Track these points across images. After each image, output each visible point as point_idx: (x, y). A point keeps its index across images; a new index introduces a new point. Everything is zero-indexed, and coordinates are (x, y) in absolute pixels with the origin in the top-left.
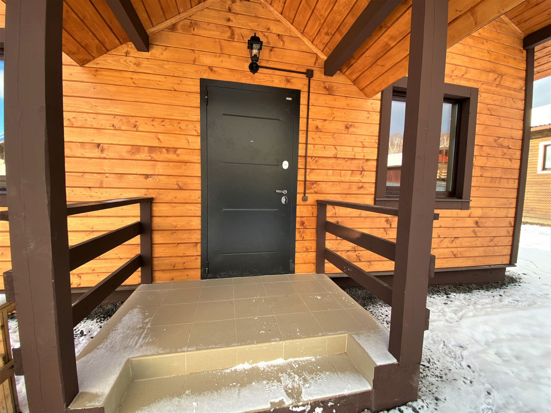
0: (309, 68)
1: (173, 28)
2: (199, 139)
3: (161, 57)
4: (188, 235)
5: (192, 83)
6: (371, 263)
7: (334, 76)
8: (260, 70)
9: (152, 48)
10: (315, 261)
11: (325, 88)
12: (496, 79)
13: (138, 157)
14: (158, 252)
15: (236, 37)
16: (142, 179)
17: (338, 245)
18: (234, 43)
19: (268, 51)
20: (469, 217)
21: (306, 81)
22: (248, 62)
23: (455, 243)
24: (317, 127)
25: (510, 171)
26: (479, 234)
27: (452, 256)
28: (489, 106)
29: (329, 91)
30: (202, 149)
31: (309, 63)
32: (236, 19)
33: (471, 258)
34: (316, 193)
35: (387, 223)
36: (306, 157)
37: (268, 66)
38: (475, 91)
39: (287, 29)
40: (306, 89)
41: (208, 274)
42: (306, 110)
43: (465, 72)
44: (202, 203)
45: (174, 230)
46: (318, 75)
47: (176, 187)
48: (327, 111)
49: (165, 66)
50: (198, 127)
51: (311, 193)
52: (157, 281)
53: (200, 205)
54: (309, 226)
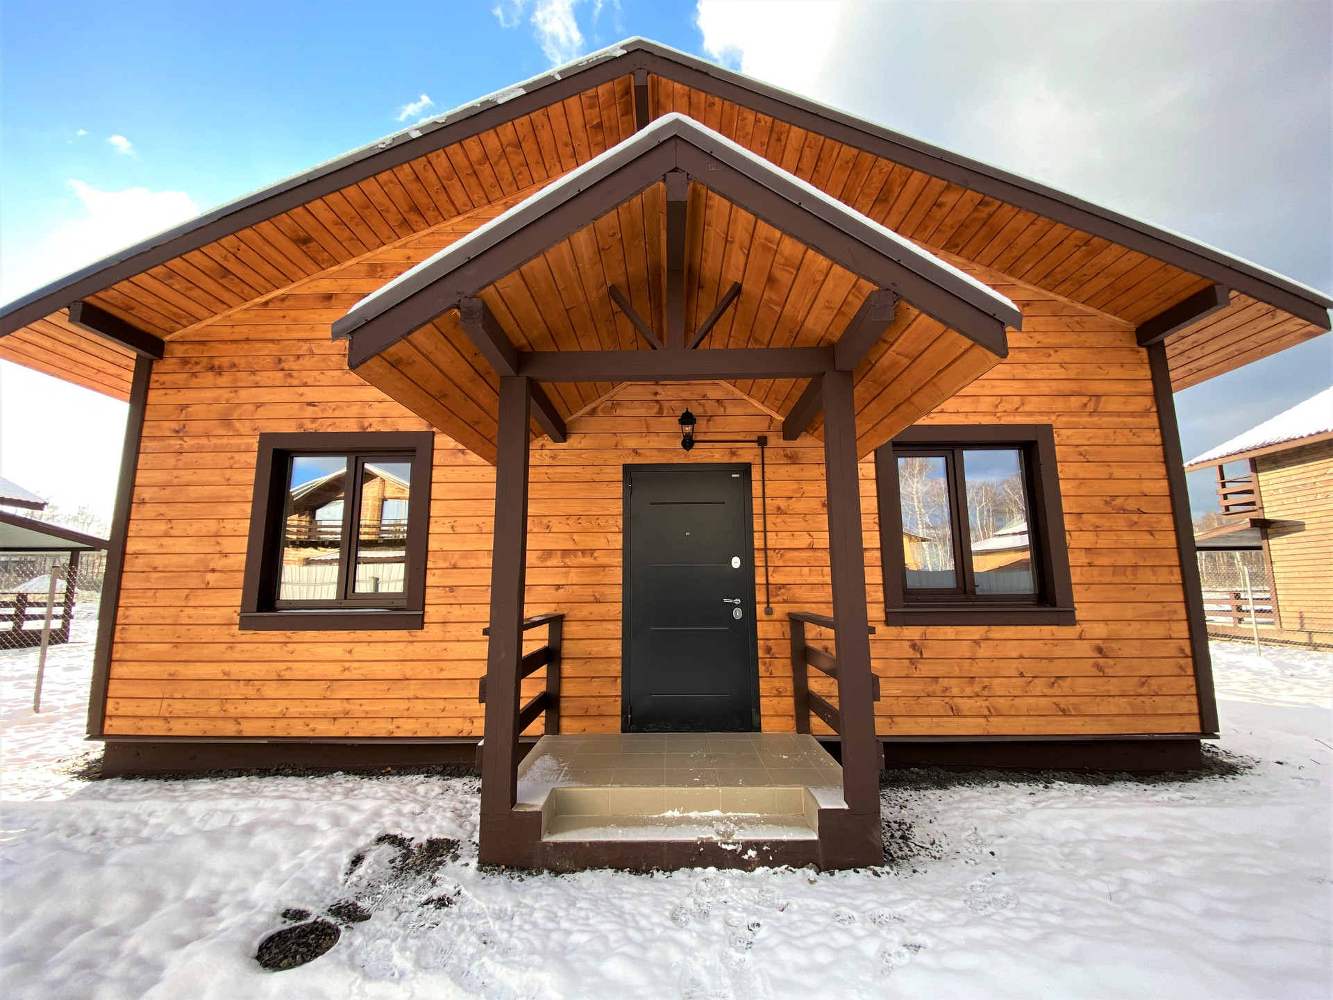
0: (761, 434)
1: (593, 413)
2: (620, 537)
3: (580, 446)
4: (604, 666)
5: (614, 471)
6: (894, 720)
7: (798, 440)
8: (696, 445)
9: (570, 437)
10: (793, 713)
11: (786, 456)
12: (1086, 405)
13: (549, 563)
14: (568, 689)
15: (665, 412)
16: (552, 590)
17: (830, 687)
18: (662, 419)
19: (705, 422)
20: (1080, 638)
21: (759, 451)
22: (679, 438)
23: (1060, 687)
24: (779, 508)
25: (1154, 554)
26: (1109, 671)
27: (1056, 711)
28: (1081, 449)
29: (793, 459)
30: (624, 549)
31: (761, 426)
32: (664, 391)
33: (1101, 718)
34: (785, 602)
35: (914, 649)
36: (765, 549)
37: (706, 439)
38: (1048, 429)
39: (728, 392)
40: (759, 460)
41: (631, 724)
42: (761, 487)
43: (1019, 404)
44: (624, 620)
45: (588, 659)
46: (775, 441)
47: (592, 599)
48: (793, 486)
49: (584, 456)
50: (620, 522)
51: (779, 602)
52: (564, 732)
53: (620, 623)
54: (779, 653)
